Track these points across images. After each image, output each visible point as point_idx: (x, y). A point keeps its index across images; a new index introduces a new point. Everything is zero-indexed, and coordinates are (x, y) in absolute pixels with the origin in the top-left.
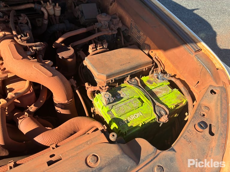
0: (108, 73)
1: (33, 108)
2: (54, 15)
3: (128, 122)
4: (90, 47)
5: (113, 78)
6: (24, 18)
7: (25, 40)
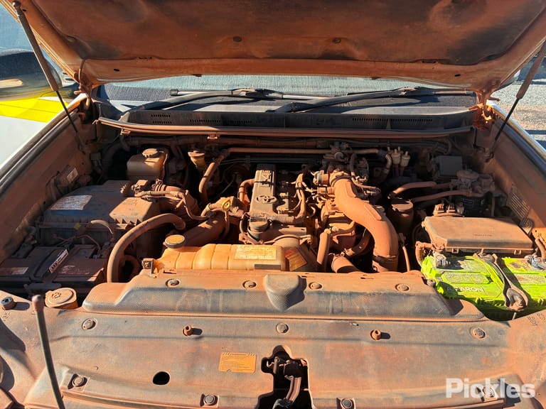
0: (452, 238)
1: (350, 252)
2: (399, 165)
3: (459, 290)
4: (437, 207)
5: (458, 248)
6: (364, 163)
7: (361, 182)
